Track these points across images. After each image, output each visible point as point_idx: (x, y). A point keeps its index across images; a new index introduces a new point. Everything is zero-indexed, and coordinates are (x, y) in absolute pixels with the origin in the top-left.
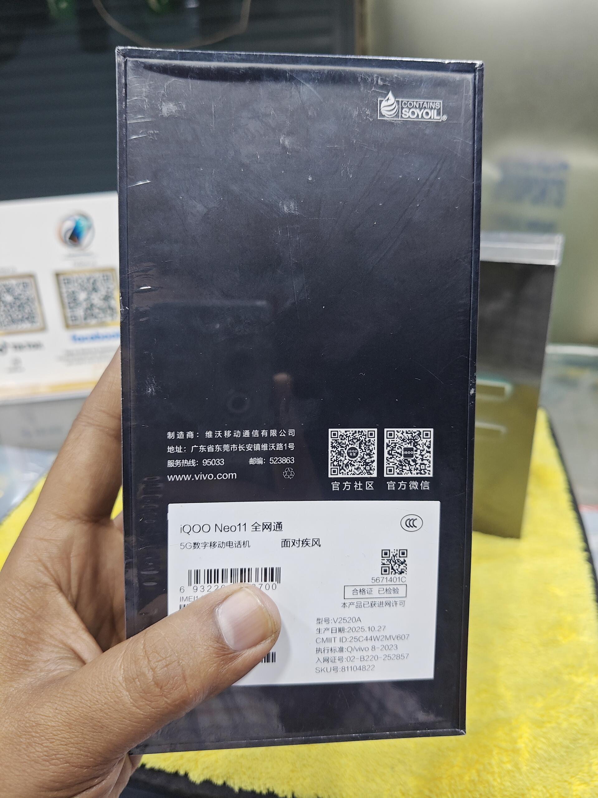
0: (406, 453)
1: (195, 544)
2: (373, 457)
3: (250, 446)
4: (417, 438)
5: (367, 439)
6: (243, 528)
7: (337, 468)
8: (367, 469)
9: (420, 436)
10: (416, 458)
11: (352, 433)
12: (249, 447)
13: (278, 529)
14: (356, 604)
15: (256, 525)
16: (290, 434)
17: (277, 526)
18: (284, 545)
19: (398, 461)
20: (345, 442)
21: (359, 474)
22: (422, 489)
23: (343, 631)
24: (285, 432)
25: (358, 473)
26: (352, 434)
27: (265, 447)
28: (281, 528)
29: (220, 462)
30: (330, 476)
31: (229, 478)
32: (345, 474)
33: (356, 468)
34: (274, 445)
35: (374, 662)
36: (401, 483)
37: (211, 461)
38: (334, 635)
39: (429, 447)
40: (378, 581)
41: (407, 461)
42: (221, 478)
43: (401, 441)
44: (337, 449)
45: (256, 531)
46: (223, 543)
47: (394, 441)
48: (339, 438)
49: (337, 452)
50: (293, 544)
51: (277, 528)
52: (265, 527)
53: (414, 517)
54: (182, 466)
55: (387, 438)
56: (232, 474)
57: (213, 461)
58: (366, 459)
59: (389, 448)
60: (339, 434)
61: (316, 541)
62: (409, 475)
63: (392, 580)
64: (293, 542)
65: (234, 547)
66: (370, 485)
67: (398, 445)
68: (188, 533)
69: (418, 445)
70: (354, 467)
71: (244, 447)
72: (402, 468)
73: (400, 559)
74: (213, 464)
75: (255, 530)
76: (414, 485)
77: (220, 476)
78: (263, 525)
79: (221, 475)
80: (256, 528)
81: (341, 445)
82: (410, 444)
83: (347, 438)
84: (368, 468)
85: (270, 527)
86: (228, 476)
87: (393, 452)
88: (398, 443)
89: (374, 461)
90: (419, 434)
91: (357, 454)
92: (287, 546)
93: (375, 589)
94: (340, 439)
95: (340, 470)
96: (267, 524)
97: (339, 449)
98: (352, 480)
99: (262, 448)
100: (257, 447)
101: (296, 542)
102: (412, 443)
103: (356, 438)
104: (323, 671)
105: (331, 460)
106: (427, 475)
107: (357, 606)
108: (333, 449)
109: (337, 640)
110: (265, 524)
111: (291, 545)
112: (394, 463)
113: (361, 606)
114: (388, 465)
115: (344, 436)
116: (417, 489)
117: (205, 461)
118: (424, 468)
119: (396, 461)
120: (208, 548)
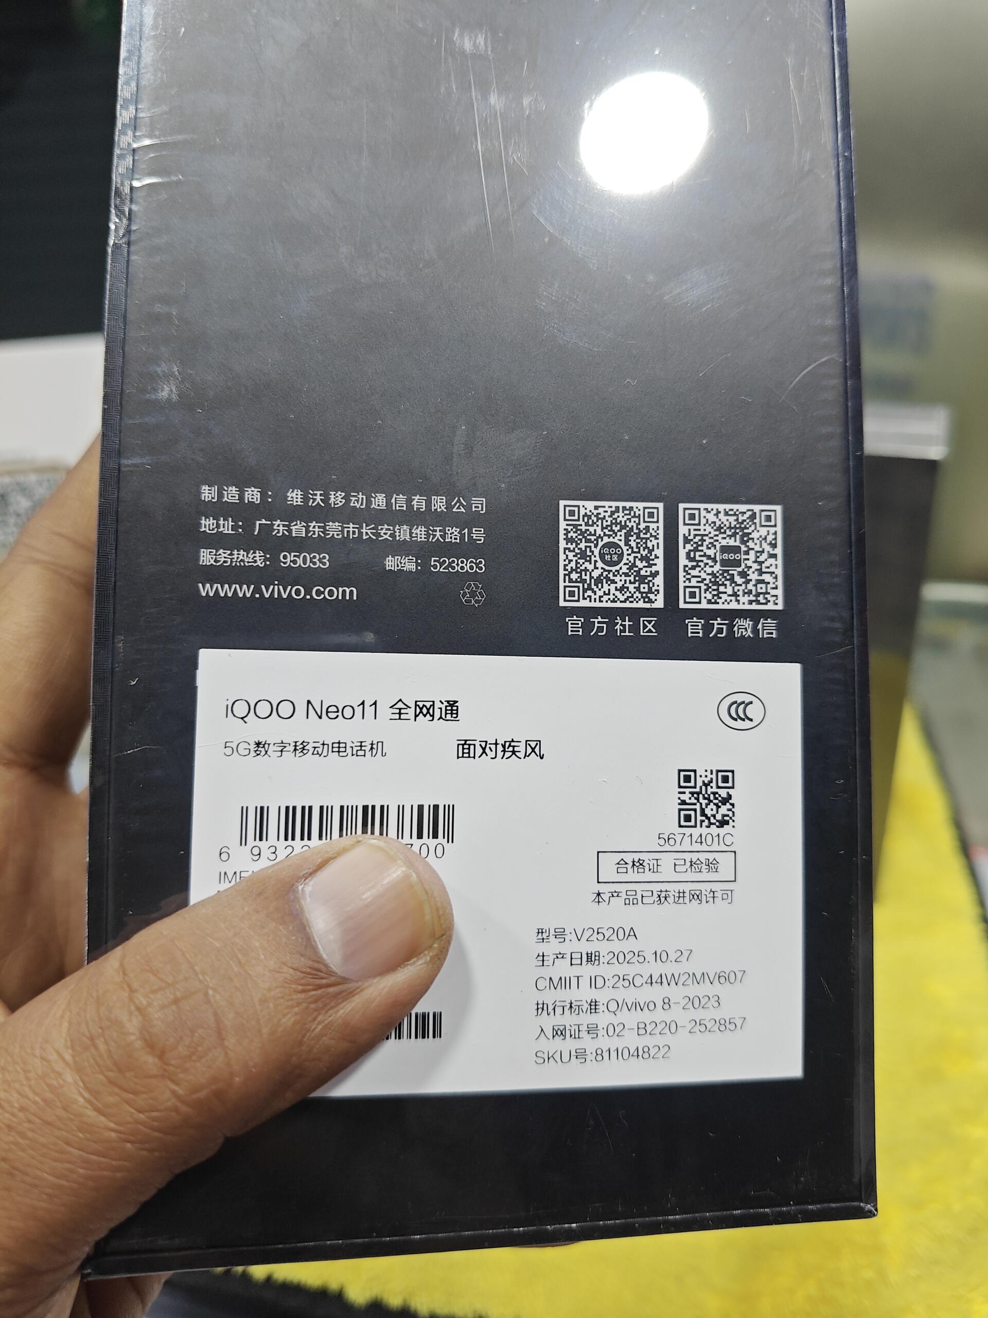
0: (726, 556)
1: (258, 744)
2: (656, 565)
3: (387, 529)
4: (748, 526)
5: (642, 526)
6: (369, 711)
7: (578, 587)
8: (642, 590)
9: (755, 521)
10: (746, 570)
11: (609, 510)
12: (385, 532)
13: (449, 717)
14: (623, 895)
15: (400, 705)
16: (475, 507)
17: (446, 710)
18: (463, 753)
19: (708, 574)
20: (595, 530)
21: (625, 601)
22: (761, 636)
23: (597, 962)
24: (465, 504)
25: (622, 598)
26: (609, 513)
27: (420, 533)
28: (457, 714)
29: (321, 561)
30: (562, 603)
31: (340, 598)
32: (595, 601)
33: (618, 588)
34: (440, 531)
35: (668, 1039)
36: (717, 623)
37: (298, 557)
38: (577, 971)
39: (774, 546)
40: (672, 842)
41: (729, 574)
42: (322, 596)
43: (715, 530)
44: (577, 544)
45: (400, 719)
46: (323, 744)
47: (700, 530)
48: (581, 522)
49: (577, 551)
50: (482, 751)
51: (446, 714)
52: (421, 712)
53: (747, 698)
54: (234, 564)
55: (685, 524)
56: (348, 590)
57: (305, 557)
58: (642, 569)
59: (689, 547)
60: (582, 513)
61: (533, 747)
62: (734, 606)
63: (703, 840)
64: (484, 746)
65: (350, 754)
66: (650, 626)
67: (708, 540)
68: (242, 718)
69: (750, 541)
70: (615, 585)
71: (375, 531)
72: (718, 590)
73: (720, 791)
74: (305, 564)
75: (397, 716)
76: (744, 627)
77: (319, 593)
78: (416, 705)
79: (322, 589)
80: (400, 714)
81: (585, 537)
82: (733, 538)
83: (600, 521)
84: (644, 588)
85: (431, 711)
86: (338, 593)
87: (698, 554)
88: (707, 535)
89: (657, 573)
90: (753, 516)
91: (621, 556)
92: (469, 757)
93: (667, 861)
94: (583, 524)
95: (585, 591)
96: (425, 703)
97: (583, 545)
98: (610, 614)
99: (414, 535)
100: (403, 533)
101: (490, 748)
102: (738, 536)
103: (618, 521)
104: (551, 1059)
105: (565, 570)
106: (771, 606)
107: (627, 902)
108: (569, 545)
109: (584, 982)
110: (421, 704)
111: (478, 754)
112: (700, 579)
113: (635, 902)
114: (687, 584)
115: (593, 516)
116: (751, 636)
117: (285, 557)
118: (764, 591)
119: (703, 575)
120: (288, 755)
